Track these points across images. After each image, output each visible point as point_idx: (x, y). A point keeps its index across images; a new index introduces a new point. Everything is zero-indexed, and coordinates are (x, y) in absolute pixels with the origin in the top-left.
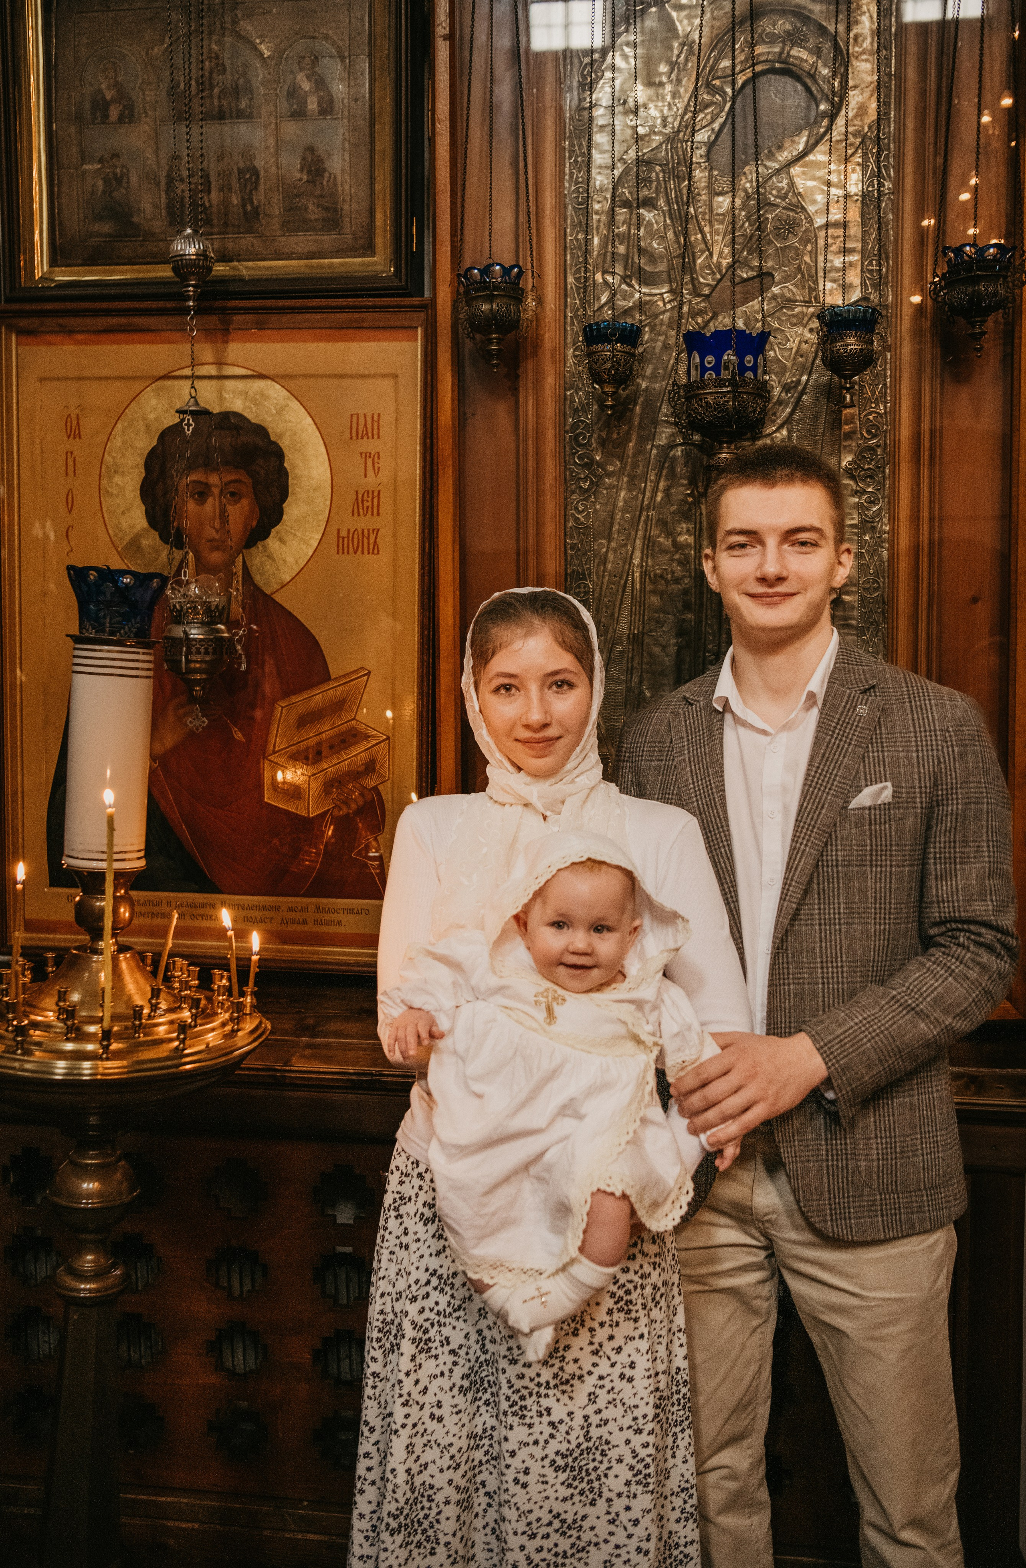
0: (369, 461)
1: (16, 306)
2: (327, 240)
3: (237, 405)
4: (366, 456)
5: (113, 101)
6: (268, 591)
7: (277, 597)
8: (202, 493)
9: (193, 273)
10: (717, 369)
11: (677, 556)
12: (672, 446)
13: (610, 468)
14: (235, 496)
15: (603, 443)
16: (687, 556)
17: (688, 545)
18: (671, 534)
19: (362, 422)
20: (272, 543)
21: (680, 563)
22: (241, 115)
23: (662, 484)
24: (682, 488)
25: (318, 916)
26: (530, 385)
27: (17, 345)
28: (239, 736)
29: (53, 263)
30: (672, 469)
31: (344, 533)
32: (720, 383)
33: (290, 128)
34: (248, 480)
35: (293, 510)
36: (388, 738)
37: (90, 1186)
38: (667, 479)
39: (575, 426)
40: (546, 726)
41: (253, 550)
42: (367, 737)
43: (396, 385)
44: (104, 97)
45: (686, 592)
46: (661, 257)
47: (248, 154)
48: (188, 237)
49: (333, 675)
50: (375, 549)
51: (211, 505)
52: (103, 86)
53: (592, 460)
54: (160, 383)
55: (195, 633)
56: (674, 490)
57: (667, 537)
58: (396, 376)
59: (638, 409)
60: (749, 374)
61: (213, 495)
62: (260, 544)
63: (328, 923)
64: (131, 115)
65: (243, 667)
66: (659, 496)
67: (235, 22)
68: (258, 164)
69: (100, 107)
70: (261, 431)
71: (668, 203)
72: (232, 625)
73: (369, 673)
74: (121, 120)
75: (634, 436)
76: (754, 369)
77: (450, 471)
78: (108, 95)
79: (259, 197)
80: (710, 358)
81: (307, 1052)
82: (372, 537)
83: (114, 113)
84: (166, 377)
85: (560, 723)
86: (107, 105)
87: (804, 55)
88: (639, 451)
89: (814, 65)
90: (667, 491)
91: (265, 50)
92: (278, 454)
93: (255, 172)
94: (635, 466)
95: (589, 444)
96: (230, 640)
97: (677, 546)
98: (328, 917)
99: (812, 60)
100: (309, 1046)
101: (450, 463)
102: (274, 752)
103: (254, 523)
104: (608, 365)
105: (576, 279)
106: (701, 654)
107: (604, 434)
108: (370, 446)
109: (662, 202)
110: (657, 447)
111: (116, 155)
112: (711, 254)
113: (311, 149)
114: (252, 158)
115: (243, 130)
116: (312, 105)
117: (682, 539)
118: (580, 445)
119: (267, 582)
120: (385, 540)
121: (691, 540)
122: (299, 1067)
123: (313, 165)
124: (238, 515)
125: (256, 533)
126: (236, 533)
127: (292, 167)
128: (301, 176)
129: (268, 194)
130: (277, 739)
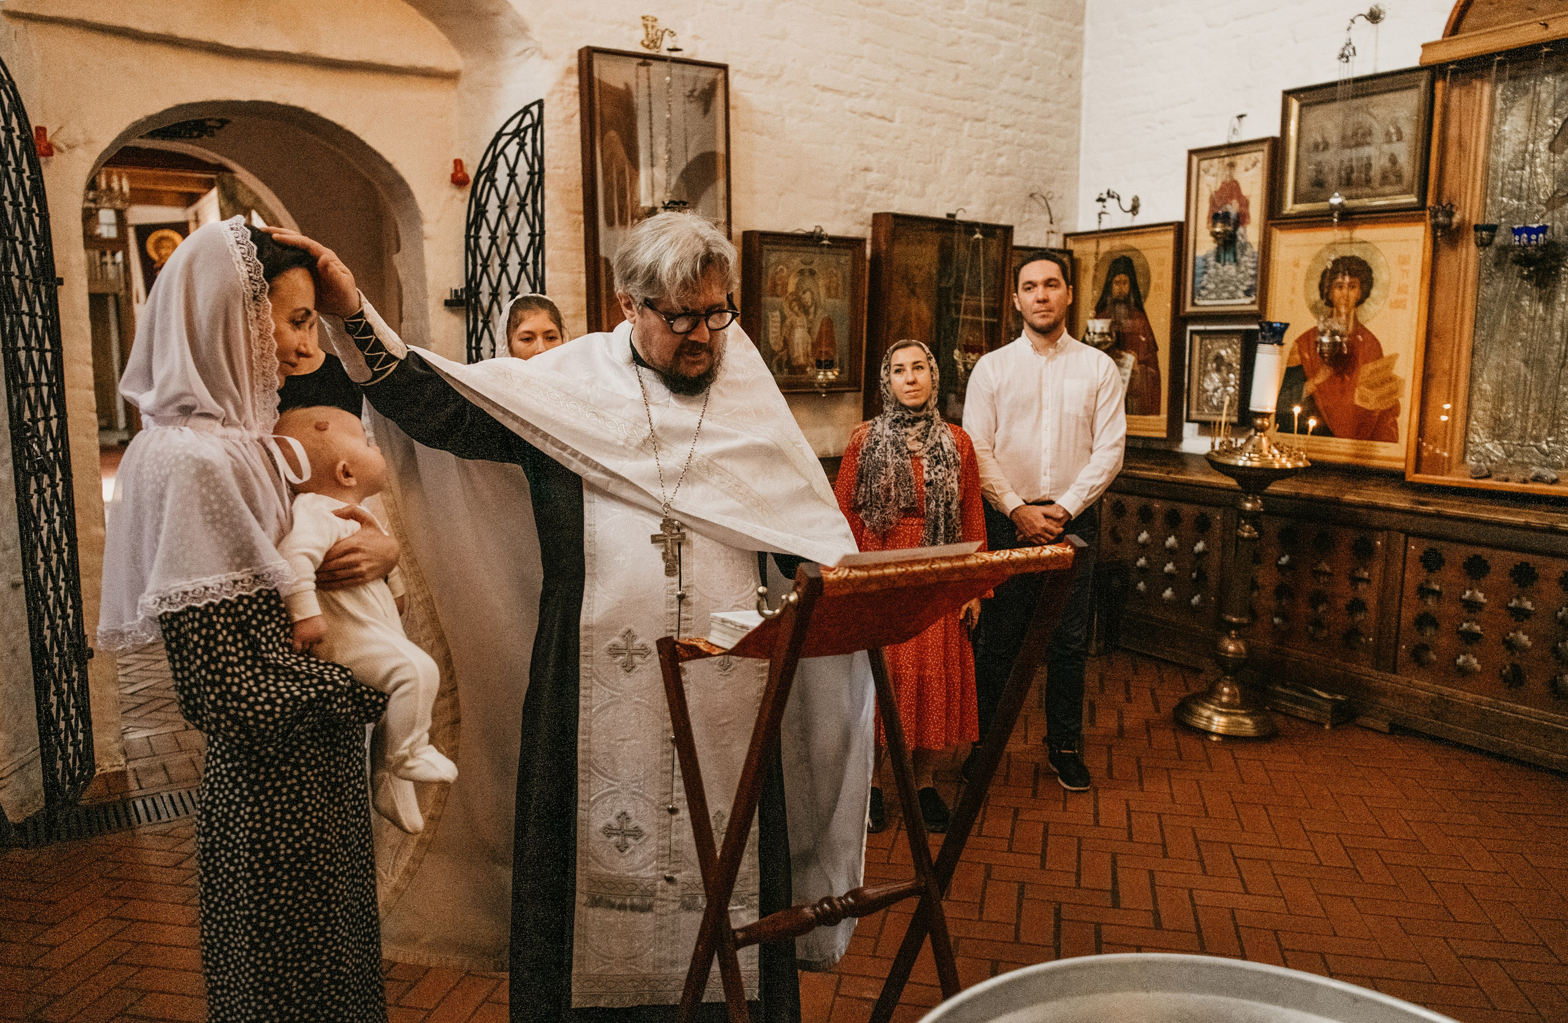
0: (1406, 273)
1: (1280, 219)
2: (1397, 188)
3: (1357, 254)
4: (1404, 271)
5: (1321, 143)
6: (1364, 324)
8: (1341, 286)
9: (1337, 208)
14: (1353, 288)
19: (1403, 257)
20: (1365, 305)
22: (1369, 144)
28: (1347, 378)
29: (1295, 202)
31: (1393, 301)
33: (1386, 147)
34: (1358, 281)
41: (1358, 308)
43: (1418, 243)
44: (1318, 141)
46: (1525, 189)
47: (1369, 158)
48: (1336, 197)
50: (1404, 307)
51: (1345, 291)
52: (1318, 137)
54: (1329, 246)
55: (1325, 339)
58: (1418, 240)
61: (1346, 287)
62: (1361, 306)
64: (1328, 147)
68: (1372, 161)
69: (1314, 145)
70: (1365, 262)
72: (1343, 336)
74: (1324, 149)
79: (1372, 173)
82: (1404, 303)
83: (1321, 147)
84: (1331, 244)
86: (1319, 144)
92: (1370, 271)
93: (1371, 165)
96: (1341, 343)
102: (1360, 384)
103: (1360, 298)
108: (1405, 267)
109: (1528, 168)
113: (1392, 155)
115: (1368, 149)
116: (1394, 138)
120: (1409, 304)
122: (1350, 497)
123: (1393, 160)
124: (1354, 294)
125: (1360, 302)
126: (1352, 301)
127: (1385, 162)
128: (1388, 165)
129: (1375, 173)
130: (1361, 380)
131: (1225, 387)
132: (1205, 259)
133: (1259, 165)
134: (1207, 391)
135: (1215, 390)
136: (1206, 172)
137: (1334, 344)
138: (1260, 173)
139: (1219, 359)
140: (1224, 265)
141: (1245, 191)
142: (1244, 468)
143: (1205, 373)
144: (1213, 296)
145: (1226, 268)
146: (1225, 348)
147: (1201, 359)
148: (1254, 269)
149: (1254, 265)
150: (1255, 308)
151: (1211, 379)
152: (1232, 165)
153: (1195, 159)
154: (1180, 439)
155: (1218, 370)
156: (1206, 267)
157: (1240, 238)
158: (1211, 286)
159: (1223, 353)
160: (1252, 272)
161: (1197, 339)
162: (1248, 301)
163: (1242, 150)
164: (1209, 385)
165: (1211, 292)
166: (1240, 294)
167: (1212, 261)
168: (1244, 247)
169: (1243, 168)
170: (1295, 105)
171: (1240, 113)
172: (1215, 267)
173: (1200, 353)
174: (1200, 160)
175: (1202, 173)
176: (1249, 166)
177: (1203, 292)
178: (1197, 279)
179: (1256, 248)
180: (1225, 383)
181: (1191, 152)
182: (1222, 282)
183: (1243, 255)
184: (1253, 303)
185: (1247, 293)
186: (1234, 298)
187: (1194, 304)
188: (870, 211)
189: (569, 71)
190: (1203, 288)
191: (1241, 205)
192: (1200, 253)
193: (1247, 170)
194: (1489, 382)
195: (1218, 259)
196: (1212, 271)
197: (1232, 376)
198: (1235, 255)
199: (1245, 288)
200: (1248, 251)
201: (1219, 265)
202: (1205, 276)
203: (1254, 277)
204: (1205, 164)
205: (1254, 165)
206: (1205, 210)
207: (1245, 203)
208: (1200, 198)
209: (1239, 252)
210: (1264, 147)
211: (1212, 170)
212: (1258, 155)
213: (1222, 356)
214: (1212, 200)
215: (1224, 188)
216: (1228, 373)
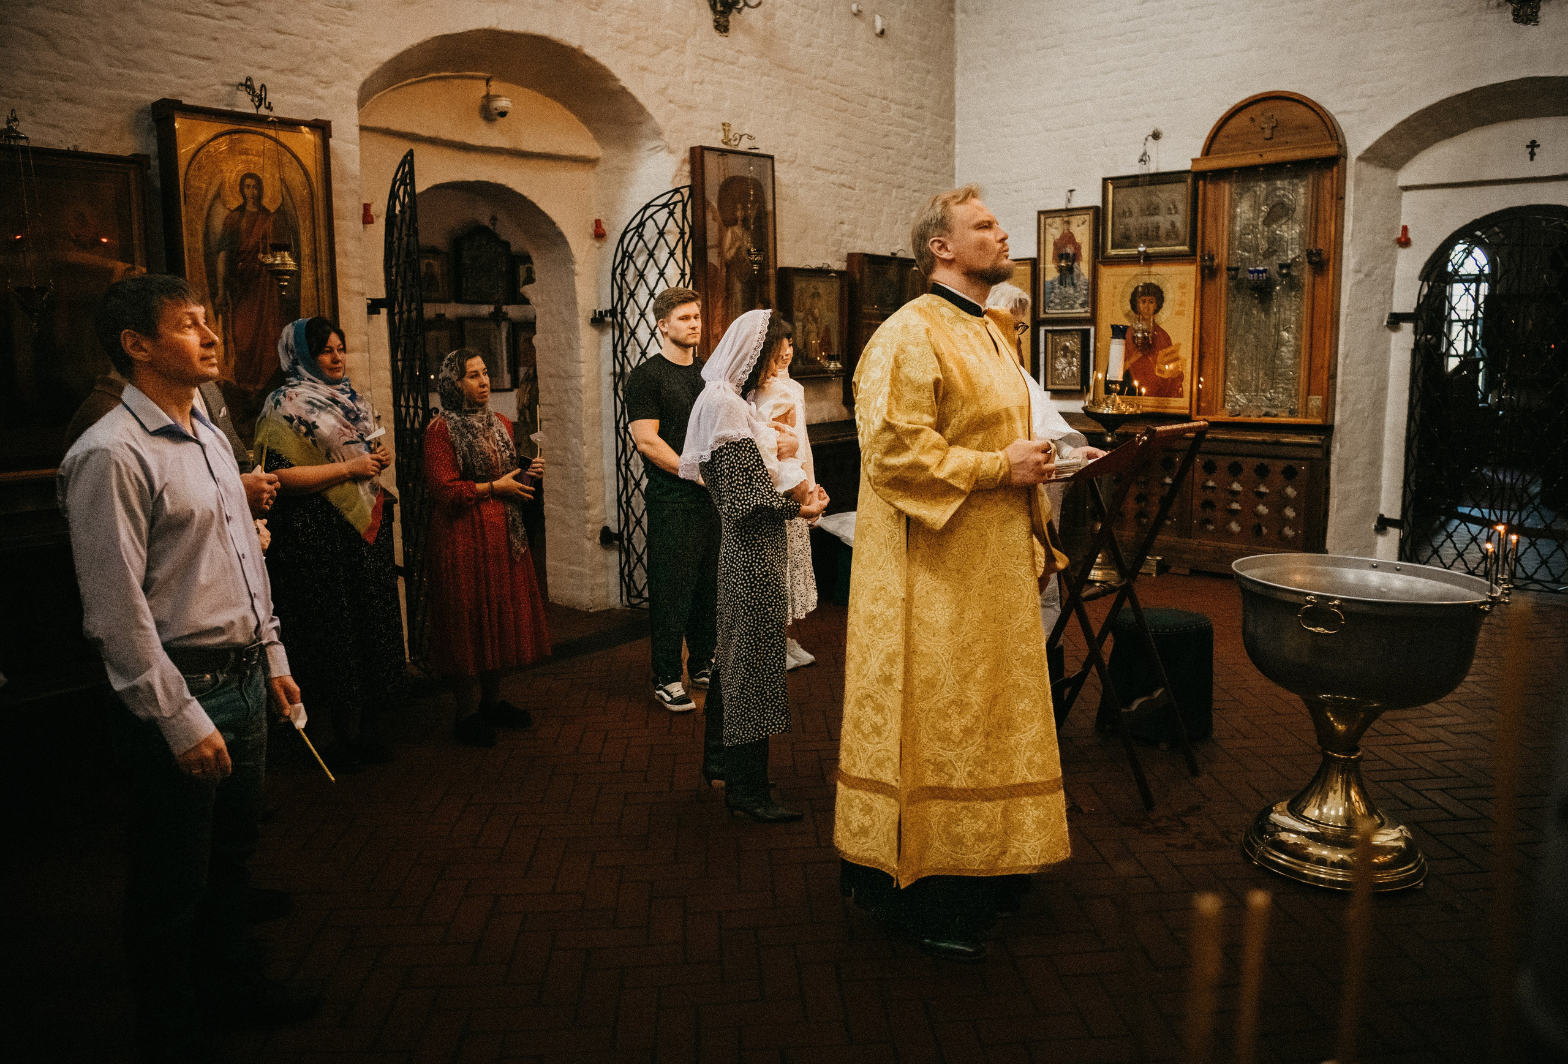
1: (1103, 258)
4: (1184, 293)
5: (1128, 211)
6: (1159, 325)
7: (1161, 327)
8: (1144, 302)
14: (1152, 302)
18: (1251, 311)
22: (1157, 214)
24: (1254, 301)
26: (1217, 281)
27: (1103, 268)
28: (1150, 358)
29: (1113, 248)
31: (1177, 312)
32: (1256, 280)
33: (1168, 217)
34: (1155, 299)
41: (1155, 315)
43: (1188, 276)
46: (1252, 246)
47: (1158, 223)
50: (1185, 315)
51: (1146, 304)
52: (1125, 208)
55: (1139, 335)
58: (1188, 274)
61: (1147, 302)
62: (1157, 314)
64: (1131, 215)
65: (1151, 343)
66: (1249, 303)
68: (1160, 225)
69: (1124, 213)
70: (1158, 287)
71: (1254, 234)
72: (1148, 333)
75: (1244, 288)
77: (1199, 298)
79: (1160, 233)
82: (1183, 312)
83: (1128, 215)
84: (1136, 275)
87: (1285, 199)
90: (1251, 301)
92: (1162, 293)
93: (1159, 227)
96: (1148, 337)
97: (1252, 315)
99: (1287, 201)
101: (1200, 296)
102: (1158, 363)
103: (1156, 309)
105: (1232, 251)
108: (1185, 291)
109: (1252, 234)
112: (1263, 245)
113: (1172, 222)
115: (1157, 218)
116: (1173, 211)
117: (1254, 312)
120: (1186, 313)
121: (1256, 313)
123: (1173, 224)
124: (1152, 307)
125: (1156, 311)
126: (1151, 311)
127: (1168, 225)
128: (1170, 227)
129: (1162, 232)
130: (1159, 359)
131: (1070, 367)
132: (1052, 283)
133: (1087, 223)
134: (1058, 370)
135: (1064, 369)
136: (1051, 225)
137: (1144, 338)
138: (1087, 228)
139: (1065, 348)
140: (1066, 286)
141: (1078, 240)
142: (1108, 415)
143: (1056, 358)
144: (1059, 307)
145: (1067, 289)
146: (1069, 342)
147: (1052, 347)
148: (1085, 289)
149: (1086, 287)
150: (1088, 315)
151: (1060, 362)
152: (1068, 223)
153: (1042, 217)
155: (1065, 356)
156: (1053, 288)
157: (1076, 270)
158: (1057, 301)
159: (1068, 344)
160: (1085, 292)
161: (1049, 335)
162: (1082, 310)
163: (1075, 213)
164: (1059, 366)
165: (1057, 304)
166: (1078, 306)
167: (1057, 284)
168: (1079, 276)
170: (1111, 187)
171: (1070, 188)
172: (1059, 288)
174: (1046, 218)
175: (1048, 226)
176: (1080, 223)
177: (1051, 305)
178: (1047, 296)
179: (1087, 277)
180: (1070, 364)
181: (1040, 213)
182: (1065, 298)
183: (1078, 281)
184: (1086, 312)
185: (1082, 305)
186: (1073, 309)
187: (1045, 313)
188: (844, 252)
189: (684, 161)
190: (1052, 302)
191: (1075, 248)
192: (1049, 278)
193: (1078, 226)
194: (1236, 358)
195: (1061, 283)
196: (1057, 291)
197: (1075, 359)
198: (1073, 281)
199: (1080, 302)
200: (1082, 278)
201: (1062, 287)
202: (1053, 294)
203: (1087, 295)
204: (1049, 221)
205: (1083, 223)
207: (1078, 248)
209: (1075, 279)
210: (1091, 212)
211: (1055, 225)
212: (1087, 217)
213: (1067, 347)
214: (1055, 244)
215: (1063, 237)
216: (1072, 358)
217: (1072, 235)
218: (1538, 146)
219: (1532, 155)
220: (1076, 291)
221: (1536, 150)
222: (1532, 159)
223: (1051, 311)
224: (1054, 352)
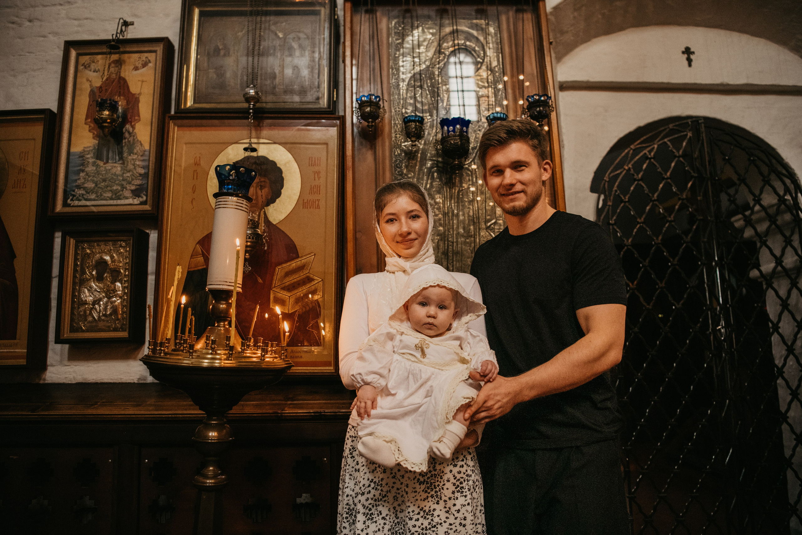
0: (316, 175)
1: (178, 115)
3: (265, 153)
4: (315, 173)
5: (222, 49)
6: (275, 223)
7: (278, 226)
9: (252, 100)
10: (454, 131)
11: (436, 207)
12: (432, 167)
13: (410, 176)
14: (263, 187)
15: (407, 167)
16: (440, 206)
17: (439, 203)
18: (433, 198)
19: (313, 159)
21: (437, 209)
22: (271, 55)
23: (429, 181)
24: (436, 183)
25: (292, 354)
26: (380, 144)
27: (178, 130)
28: (260, 281)
29: (194, 102)
30: (433, 176)
31: (305, 201)
32: (455, 136)
33: (289, 60)
34: (268, 181)
35: (285, 192)
36: (322, 280)
37: (213, 434)
38: (431, 179)
39: (396, 161)
40: (409, 233)
41: (269, 207)
42: (313, 280)
43: (327, 147)
44: (218, 48)
45: (440, 219)
46: (426, 104)
47: (273, 68)
48: (252, 87)
49: (300, 255)
50: (318, 207)
52: (219, 44)
53: (403, 173)
54: (233, 145)
55: (248, 231)
56: (434, 184)
57: (432, 200)
58: (327, 144)
59: (419, 155)
60: (465, 133)
61: (253, 186)
62: (272, 205)
63: (297, 357)
64: (229, 53)
65: (266, 248)
66: (428, 186)
67: (269, 26)
68: (277, 71)
69: (217, 51)
70: (274, 163)
71: (428, 87)
73: (315, 255)
74: (225, 55)
75: (418, 164)
76: (467, 132)
77: (351, 172)
78: (221, 47)
80: (451, 128)
81: (291, 406)
82: (317, 203)
83: (222, 52)
84: (236, 143)
85: (416, 233)
86: (220, 50)
87: (471, 44)
88: (420, 169)
89: (475, 48)
90: (431, 184)
91: (281, 35)
92: (280, 171)
93: (275, 73)
94: (419, 175)
95: (401, 167)
96: (262, 236)
97: (436, 203)
98: (297, 355)
99: (474, 46)
100: (291, 404)
101: (351, 169)
102: (275, 287)
103: (269, 197)
104: (414, 130)
105: (395, 111)
106: (446, 242)
107: (407, 164)
108: (317, 168)
109: (425, 86)
110: (427, 168)
111: (222, 67)
112: (443, 104)
113: (296, 67)
114: (274, 69)
115: (271, 59)
116: (298, 52)
117: (438, 200)
118: (398, 167)
119: (274, 219)
120: (322, 203)
121: (441, 201)
122: (288, 411)
125: (270, 201)
126: (262, 201)
127: (289, 72)
128: (292, 76)
129: (280, 82)
130: (276, 281)
131: (109, 298)
132: (81, 156)
133: (151, 65)
134: (85, 303)
135: (96, 302)
136: (86, 67)
138: (152, 72)
139: (101, 265)
140: (107, 162)
141: (134, 89)
143: (82, 282)
144: (93, 196)
145: (108, 166)
146: (109, 253)
147: (76, 265)
148: (143, 167)
149: (145, 164)
150: (147, 207)
151: (90, 289)
152: (119, 63)
153: (73, 53)
154: (43, 366)
155: (99, 278)
156: (83, 165)
157: (127, 135)
158: (90, 185)
159: (107, 258)
160: (142, 171)
162: (136, 201)
163: (131, 48)
164: (87, 296)
165: (88, 191)
166: (127, 193)
167: (90, 157)
168: (132, 145)
169: (132, 67)
170: (196, 14)
172: (94, 164)
173: (76, 259)
174: (78, 55)
175: (81, 68)
176: (139, 65)
178: (71, 178)
179: (147, 147)
180: (110, 293)
181: (69, 45)
182: (104, 180)
183: (131, 152)
184: (142, 203)
185: (136, 193)
186: (119, 198)
187: (66, 205)
190: (79, 187)
191: (128, 103)
192: (76, 149)
193: (136, 69)
195: (98, 156)
196: (90, 169)
197: (118, 284)
198: (121, 154)
199: (133, 188)
200: (137, 149)
201: (101, 163)
202: (82, 174)
203: (146, 176)
204: (84, 59)
205: (145, 65)
206: (84, 102)
207: (134, 100)
208: (77, 92)
209: (125, 149)
210: (160, 48)
211: (93, 66)
212: (152, 56)
213: (105, 262)
214: (92, 93)
215: (108, 82)
216: (113, 282)
217: (124, 80)
218: (693, 53)
219: (690, 61)
220: (125, 170)
221: (692, 57)
222: (690, 65)
223: (76, 203)
224: (79, 271)
